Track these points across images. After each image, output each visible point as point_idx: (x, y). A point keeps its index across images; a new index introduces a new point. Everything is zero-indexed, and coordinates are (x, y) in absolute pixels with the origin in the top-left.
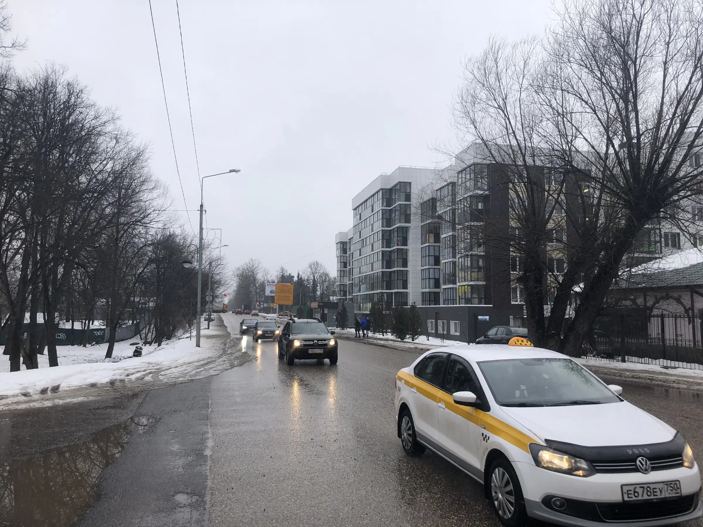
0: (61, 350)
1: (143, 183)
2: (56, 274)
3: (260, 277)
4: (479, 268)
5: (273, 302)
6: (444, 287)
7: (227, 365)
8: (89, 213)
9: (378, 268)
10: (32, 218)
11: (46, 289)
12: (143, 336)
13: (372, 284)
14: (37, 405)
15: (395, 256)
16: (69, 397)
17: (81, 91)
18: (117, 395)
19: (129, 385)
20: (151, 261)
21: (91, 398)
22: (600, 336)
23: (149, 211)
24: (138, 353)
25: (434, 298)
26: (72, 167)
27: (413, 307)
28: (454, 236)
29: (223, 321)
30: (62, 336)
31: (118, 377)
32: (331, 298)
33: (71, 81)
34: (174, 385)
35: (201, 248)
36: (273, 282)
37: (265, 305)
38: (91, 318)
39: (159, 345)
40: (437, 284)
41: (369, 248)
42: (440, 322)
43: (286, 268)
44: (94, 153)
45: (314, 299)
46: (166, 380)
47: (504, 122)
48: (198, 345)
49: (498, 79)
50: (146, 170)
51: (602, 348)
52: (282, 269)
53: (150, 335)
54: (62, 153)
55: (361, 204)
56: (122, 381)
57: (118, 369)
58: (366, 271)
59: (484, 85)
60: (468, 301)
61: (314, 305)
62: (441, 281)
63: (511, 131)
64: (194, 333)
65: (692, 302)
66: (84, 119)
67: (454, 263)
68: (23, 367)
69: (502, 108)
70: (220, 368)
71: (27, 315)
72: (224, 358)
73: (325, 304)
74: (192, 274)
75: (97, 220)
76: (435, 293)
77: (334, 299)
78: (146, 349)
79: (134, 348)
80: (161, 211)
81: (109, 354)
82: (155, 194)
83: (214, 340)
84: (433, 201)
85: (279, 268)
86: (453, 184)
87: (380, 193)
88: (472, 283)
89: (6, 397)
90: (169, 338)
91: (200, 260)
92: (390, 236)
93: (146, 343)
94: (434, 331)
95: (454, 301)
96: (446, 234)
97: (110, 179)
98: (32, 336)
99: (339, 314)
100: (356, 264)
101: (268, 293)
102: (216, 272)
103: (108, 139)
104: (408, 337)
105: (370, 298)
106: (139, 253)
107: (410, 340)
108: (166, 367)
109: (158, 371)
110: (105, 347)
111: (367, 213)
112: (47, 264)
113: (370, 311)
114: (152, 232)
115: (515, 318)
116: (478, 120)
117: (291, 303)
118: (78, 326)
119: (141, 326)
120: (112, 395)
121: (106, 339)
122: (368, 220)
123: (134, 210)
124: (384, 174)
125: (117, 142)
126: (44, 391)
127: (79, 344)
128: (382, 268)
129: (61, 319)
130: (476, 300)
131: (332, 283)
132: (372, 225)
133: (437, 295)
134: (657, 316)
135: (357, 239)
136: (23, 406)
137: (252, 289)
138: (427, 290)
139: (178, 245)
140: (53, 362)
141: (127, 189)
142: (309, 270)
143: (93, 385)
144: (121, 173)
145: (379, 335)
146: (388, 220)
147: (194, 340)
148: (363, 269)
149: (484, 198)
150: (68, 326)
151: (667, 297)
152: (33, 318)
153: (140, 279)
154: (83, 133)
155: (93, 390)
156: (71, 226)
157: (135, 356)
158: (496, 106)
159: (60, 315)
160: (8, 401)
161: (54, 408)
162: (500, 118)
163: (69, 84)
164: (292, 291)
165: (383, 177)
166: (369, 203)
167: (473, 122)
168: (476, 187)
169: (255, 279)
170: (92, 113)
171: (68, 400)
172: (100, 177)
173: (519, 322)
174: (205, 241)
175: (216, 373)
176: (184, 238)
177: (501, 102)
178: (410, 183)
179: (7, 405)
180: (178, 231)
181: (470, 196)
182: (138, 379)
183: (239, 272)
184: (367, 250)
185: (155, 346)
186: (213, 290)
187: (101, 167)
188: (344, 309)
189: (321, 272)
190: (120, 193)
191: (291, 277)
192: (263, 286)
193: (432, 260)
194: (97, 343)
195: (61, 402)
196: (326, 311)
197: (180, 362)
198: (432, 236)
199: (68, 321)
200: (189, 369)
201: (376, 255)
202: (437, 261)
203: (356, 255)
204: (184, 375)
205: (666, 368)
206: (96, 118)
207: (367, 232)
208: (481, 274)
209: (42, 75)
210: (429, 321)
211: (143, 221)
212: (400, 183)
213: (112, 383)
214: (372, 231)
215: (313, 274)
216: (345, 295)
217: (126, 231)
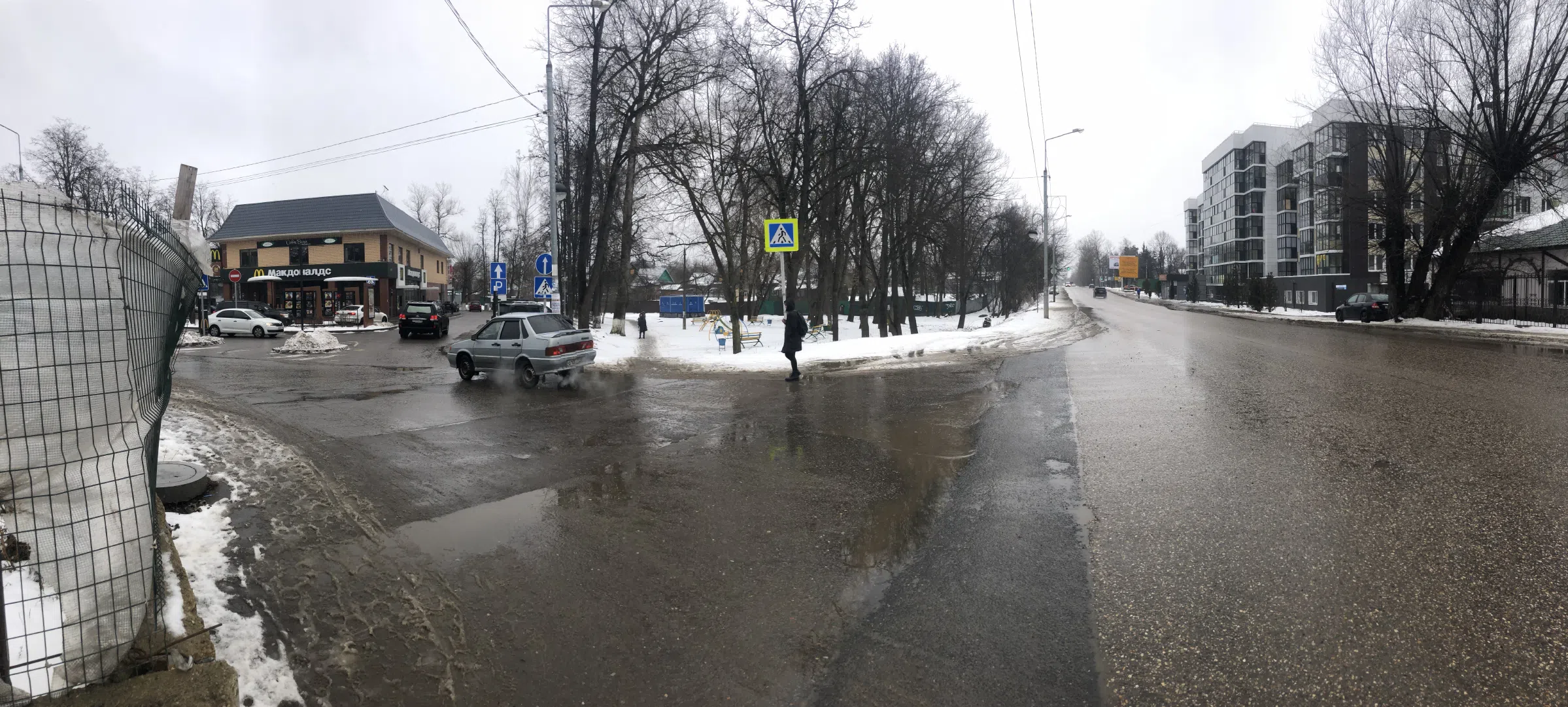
0: (920, 321)
1: (985, 153)
2: (911, 249)
3: (1103, 250)
4: (1337, 237)
5: (1118, 276)
6: (1301, 256)
7: (1079, 336)
8: (936, 188)
9: (1232, 238)
10: (887, 197)
11: (903, 264)
12: (991, 308)
13: (1225, 255)
14: (907, 366)
15: (1249, 224)
16: (933, 361)
17: (922, 62)
18: (975, 361)
19: (985, 352)
20: (995, 234)
21: (952, 363)
22: (1455, 300)
23: (992, 183)
24: (987, 324)
25: (1291, 268)
26: (918, 143)
27: (1270, 277)
28: (1311, 202)
29: (1067, 295)
30: (919, 308)
31: (975, 345)
32: (1180, 271)
33: (912, 53)
34: (1028, 353)
35: (1046, 219)
36: (1116, 255)
37: (1110, 279)
38: (942, 292)
39: (1007, 317)
40: (1294, 254)
41: (1221, 215)
42: (1298, 293)
43: (1130, 239)
44: (939, 125)
45: (1161, 271)
46: (1019, 349)
47: (1368, 72)
48: (1047, 317)
49: (1365, 21)
50: (987, 139)
51: (1458, 311)
52: (1126, 241)
53: (997, 307)
54: (908, 129)
55: (1212, 167)
56: (978, 348)
57: (973, 337)
58: (1219, 241)
59: (1348, 26)
60: (1325, 270)
61: (1163, 277)
62: (1298, 250)
63: (1376, 82)
64: (1041, 305)
65: (1543, 263)
66: (926, 91)
67: (1312, 231)
68: (890, 334)
69: (1368, 56)
70: (1071, 338)
71: (890, 289)
72: (1074, 329)
73: (1173, 276)
74: (1036, 248)
75: (944, 196)
76: (1292, 263)
77: (1182, 271)
78: (994, 321)
79: (983, 319)
80: (1003, 180)
81: (961, 325)
82: (997, 164)
83: (1061, 313)
84: (1289, 163)
85: (1122, 240)
86: (1311, 144)
87: (1233, 154)
88: (1330, 251)
89: (881, 358)
90: (1015, 310)
91: (1046, 231)
92: (1244, 202)
93: (994, 315)
94: (1291, 302)
95: (1312, 271)
96: (1303, 198)
97: (954, 151)
98: (895, 307)
99: (1189, 286)
100: (1207, 234)
101: (1111, 266)
102: (1060, 244)
103: (950, 109)
104: (1265, 310)
105: (1222, 270)
106: (984, 227)
107: (1267, 311)
108: (1017, 337)
109: (1010, 341)
110: (957, 318)
111: (1218, 177)
112: (903, 240)
113: (1224, 283)
114: (995, 203)
115: (1372, 286)
116: (1341, 67)
117: (1135, 276)
118: (931, 299)
119: (990, 298)
120: (972, 360)
121: (957, 311)
122: (1220, 184)
123: (977, 182)
124: (1237, 132)
125: (959, 111)
126: (911, 354)
127: (934, 315)
128: (1236, 237)
129: (916, 293)
130: (1334, 269)
131: (1180, 255)
132: (1225, 190)
133: (1294, 265)
134: (1511, 277)
135: (1207, 205)
136: (896, 367)
137: (1095, 263)
138: (1284, 260)
139: (1021, 218)
140: (914, 330)
141: (970, 161)
142: (1156, 241)
143: (953, 351)
144: (964, 144)
145: (1233, 307)
146: (1241, 184)
147: (1042, 313)
148: (1216, 239)
149: (1343, 161)
150: (923, 299)
151: (1520, 260)
152: (895, 291)
153: (986, 252)
154: (927, 105)
155: (953, 355)
156: (921, 202)
157: (984, 326)
158: (1362, 52)
159: (916, 289)
160: (884, 361)
161: (922, 370)
162: (1364, 67)
163: (910, 57)
164: (1137, 263)
165: (1235, 136)
166: (1221, 165)
167: (1336, 71)
168: (1335, 149)
169: (1097, 253)
170: (933, 84)
171: (932, 363)
172: (944, 150)
173: (1376, 289)
174: (1051, 211)
175: (1069, 343)
176: (1027, 210)
177: (1367, 49)
178: (1265, 143)
179: (883, 365)
180: (1020, 203)
181: (1329, 158)
182: (993, 347)
183: (1082, 245)
184: (1219, 218)
185: (1002, 318)
186: (1056, 263)
187: (945, 140)
188: (1195, 281)
189: (1169, 242)
190: (963, 164)
191: (1135, 250)
192: (1106, 260)
193: (1289, 229)
194: (949, 315)
195: (926, 365)
196: (1175, 284)
197: (1031, 332)
198: (1288, 201)
199: (922, 294)
200: (1041, 339)
201: (1229, 223)
202: (1294, 230)
203: (1207, 224)
204: (1037, 344)
205: (1520, 326)
206: (937, 88)
207: (1218, 199)
208: (1339, 241)
209: (887, 52)
210: (1286, 293)
211: (987, 193)
212: (1254, 142)
213: (969, 350)
214: (1225, 196)
215: (1160, 245)
216: (1195, 267)
217: (971, 204)
